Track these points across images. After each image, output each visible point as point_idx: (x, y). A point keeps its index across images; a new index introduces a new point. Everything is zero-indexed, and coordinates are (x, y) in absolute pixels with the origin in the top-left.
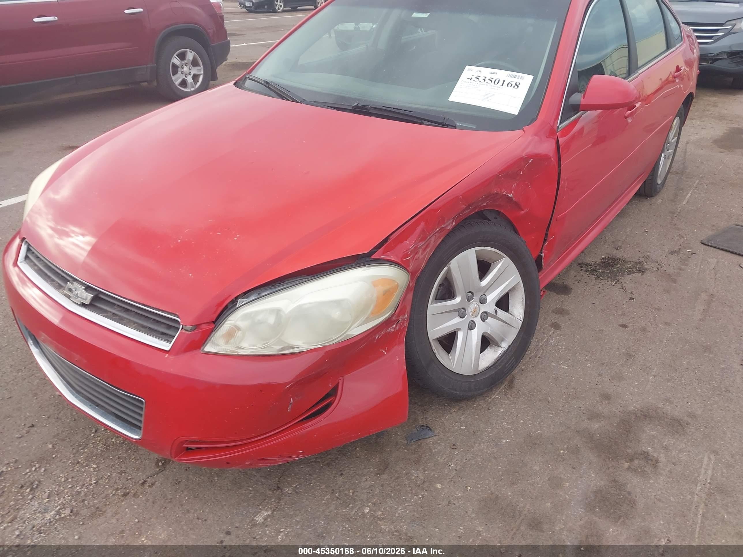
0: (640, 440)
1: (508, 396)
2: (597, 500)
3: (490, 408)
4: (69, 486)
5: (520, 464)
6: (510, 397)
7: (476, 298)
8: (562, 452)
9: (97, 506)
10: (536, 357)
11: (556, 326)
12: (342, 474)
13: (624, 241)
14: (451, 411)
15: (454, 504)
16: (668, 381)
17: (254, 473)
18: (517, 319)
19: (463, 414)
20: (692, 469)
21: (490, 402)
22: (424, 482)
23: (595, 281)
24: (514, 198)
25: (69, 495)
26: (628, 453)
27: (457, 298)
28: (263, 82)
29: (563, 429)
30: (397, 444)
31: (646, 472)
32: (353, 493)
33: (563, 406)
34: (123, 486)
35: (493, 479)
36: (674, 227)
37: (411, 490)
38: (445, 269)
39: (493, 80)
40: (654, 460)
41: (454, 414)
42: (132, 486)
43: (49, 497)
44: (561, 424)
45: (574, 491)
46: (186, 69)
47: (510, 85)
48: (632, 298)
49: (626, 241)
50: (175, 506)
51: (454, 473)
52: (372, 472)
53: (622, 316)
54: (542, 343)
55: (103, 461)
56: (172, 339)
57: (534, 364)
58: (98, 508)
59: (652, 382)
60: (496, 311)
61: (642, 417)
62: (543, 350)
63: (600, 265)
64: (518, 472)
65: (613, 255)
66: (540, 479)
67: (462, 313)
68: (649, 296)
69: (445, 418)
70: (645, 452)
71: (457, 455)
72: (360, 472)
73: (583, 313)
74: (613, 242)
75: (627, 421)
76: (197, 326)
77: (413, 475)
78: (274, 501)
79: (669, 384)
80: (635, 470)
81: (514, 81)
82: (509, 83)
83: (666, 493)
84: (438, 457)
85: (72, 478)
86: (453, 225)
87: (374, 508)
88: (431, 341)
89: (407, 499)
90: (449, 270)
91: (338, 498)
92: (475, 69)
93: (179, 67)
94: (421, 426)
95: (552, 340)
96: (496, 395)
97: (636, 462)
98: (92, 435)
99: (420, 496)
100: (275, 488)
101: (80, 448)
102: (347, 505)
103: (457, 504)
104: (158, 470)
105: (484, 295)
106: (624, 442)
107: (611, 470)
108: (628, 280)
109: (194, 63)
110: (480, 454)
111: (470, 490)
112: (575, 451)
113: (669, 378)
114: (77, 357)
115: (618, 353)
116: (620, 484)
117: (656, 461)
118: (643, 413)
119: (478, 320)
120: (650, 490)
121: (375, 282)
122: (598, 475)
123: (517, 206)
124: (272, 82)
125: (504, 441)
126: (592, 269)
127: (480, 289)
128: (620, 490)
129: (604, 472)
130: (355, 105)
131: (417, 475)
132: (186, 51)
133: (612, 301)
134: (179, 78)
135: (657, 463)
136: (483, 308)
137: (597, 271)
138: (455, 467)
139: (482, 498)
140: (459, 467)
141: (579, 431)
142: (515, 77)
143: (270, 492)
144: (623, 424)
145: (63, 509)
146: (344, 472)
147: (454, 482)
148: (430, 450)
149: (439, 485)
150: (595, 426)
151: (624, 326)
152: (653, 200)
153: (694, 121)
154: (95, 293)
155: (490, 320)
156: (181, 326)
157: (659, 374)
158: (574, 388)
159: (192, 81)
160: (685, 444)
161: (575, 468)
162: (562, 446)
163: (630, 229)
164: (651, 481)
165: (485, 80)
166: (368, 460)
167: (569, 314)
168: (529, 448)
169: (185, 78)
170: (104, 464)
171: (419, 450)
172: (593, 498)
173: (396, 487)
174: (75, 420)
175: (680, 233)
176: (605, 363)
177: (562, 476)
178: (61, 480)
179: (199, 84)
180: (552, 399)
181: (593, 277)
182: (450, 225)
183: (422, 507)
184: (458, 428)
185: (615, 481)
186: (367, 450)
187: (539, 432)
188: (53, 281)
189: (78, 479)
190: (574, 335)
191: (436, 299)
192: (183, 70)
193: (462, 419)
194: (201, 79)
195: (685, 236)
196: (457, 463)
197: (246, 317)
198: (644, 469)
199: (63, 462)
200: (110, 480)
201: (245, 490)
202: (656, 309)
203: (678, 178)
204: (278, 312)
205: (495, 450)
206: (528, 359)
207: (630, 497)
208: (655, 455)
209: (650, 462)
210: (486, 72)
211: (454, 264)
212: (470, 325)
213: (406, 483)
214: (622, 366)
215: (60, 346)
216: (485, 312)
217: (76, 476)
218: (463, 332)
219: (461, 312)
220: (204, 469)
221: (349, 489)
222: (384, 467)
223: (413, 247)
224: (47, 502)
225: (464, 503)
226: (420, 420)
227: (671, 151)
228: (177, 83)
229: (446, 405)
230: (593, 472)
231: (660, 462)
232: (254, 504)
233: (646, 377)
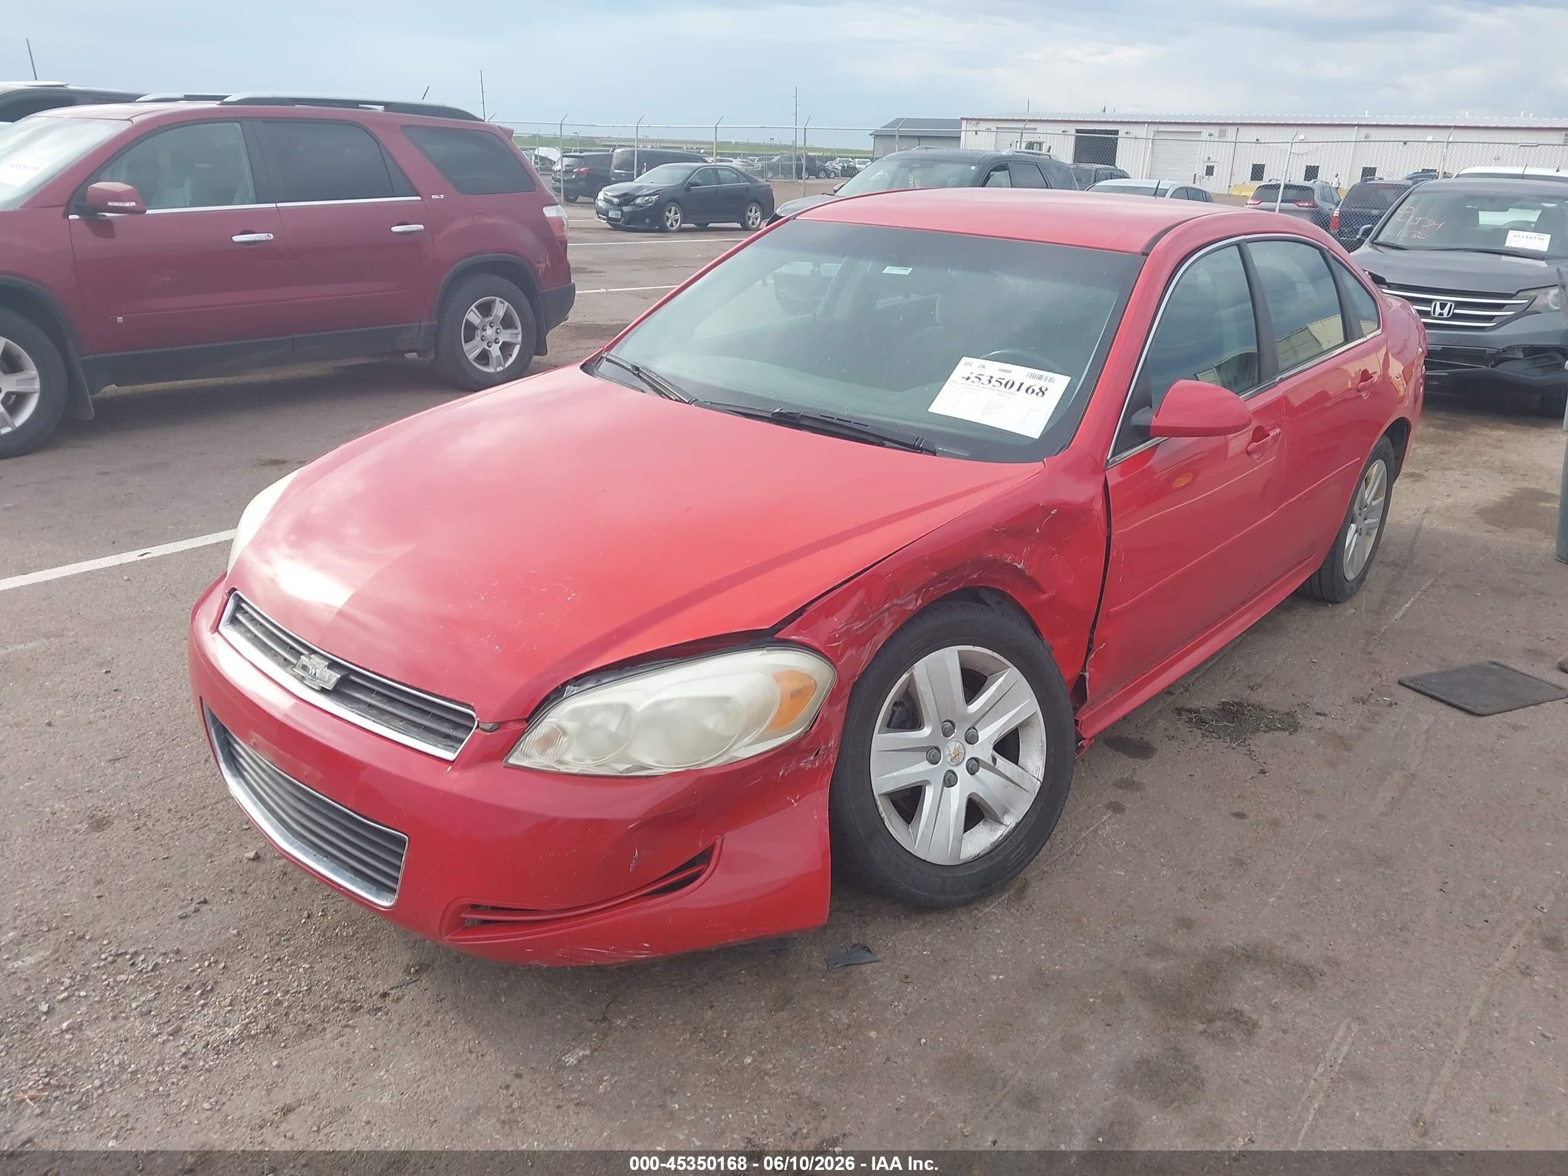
0: (1232, 991)
1: (1012, 911)
2: (1139, 1074)
3: (978, 927)
4: (265, 992)
5: (1017, 1014)
6: (1015, 912)
7: (959, 733)
8: (1091, 1000)
9: (309, 1022)
10: (1072, 854)
11: (1117, 808)
12: (712, 1007)
13: (1269, 675)
14: (910, 927)
15: (896, 1063)
16: (1302, 906)
17: (566, 994)
18: (1032, 777)
19: (929, 933)
20: (1313, 1040)
21: (980, 918)
22: (849, 1026)
23: (1201, 740)
24: (1027, 571)
25: (264, 1004)
26: (1207, 1011)
27: (925, 729)
28: (630, 367)
29: (1100, 966)
30: (810, 969)
31: (1232, 1041)
32: (728, 1035)
33: (1106, 933)
34: (351, 997)
35: (967, 1031)
36: (1367, 657)
37: (826, 1037)
38: (905, 676)
39: (1004, 382)
40: (1250, 1024)
41: (914, 931)
42: (366, 999)
43: (231, 1005)
44: (1097, 958)
45: (1103, 1059)
46: (490, 332)
47: (1030, 391)
48: (1263, 772)
49: (1272, 675)
50: (434, 1032)
51: (901, 1018)
52: (762, 1008)
53: (1240, 799)
54: (1088, 832)
55: (319, 960)
56: (459, 744)
57: (1067, 865)
58: (310, 1025)
59: (1273, 906)
60: (994, 760)
61: (1244, 958)
62: (1087, 844)
63: (1214, 713)
64: (1010, 1025)
65: (1242, 699)
66: (1048, 1037)
67: (933, 756)
68: (1295, 771)
69: (898, 937)
70: (1236, 1011)
71: (911, 992)
72: (743, 1006)
73: (1170, 790)
74: (1248, 677)
75: (1215, 962)
76: (500, 725)
77: (832, 1016)
78: (596, 1037)
79: (1301, 911)
80: (1214, 1036)
81: (1037, 384)
82: (1029, 388)
83: (1261, 1073)
84: (878, 993)
85: (270, 980)
86: (918, 604)
87: (761, 1059)
88: (877, 797)
89: (817, 1050)
90: (911, 679)
91: (701, 1040)
92: (977, 362)
93: (477, 329)
94: (854, 946)
95: (1105, 830)
96: (992, 908)
97: (1219, 1024)
98: (303, 921)
99: (840, 1047)
100: (600, 1019)
101: (283, 939)
102: (717, 1050)
103: (900, 1063)
104: (408, 978)
105: (974, 728)
106: (1203, 993)
107: (1172, 1033)
108: (1262, 742)
109: (507, 323)
110: (950, 993)
111: (924, 1044)
112: (1117, 1000)
113: (1305, 901)
114: (307, 769)
115: (1220, 857)
116: (1184, 1053)
117: (1253, 1024)
118: (1245, 953)
119: (961, 771)
120: (1234, 1066)
121: (780, 676)
122: (1147, 1039)
123: (1033, 584)
124: (644, 368)
125: (994, 977)
126: (1198, 720)
127: (966, 717)
128: (1180, 1062)
129: (1159, 1035)
130: (776, 411)
131: (840, 1016)
132: (494, 301)
133: (1225, 774)
134: (476, 347)
135: (1253, 1028)
136: (972, 751)
137: (1206, 723)
138: (905, 1009)
139: (944, 1057)
140: (911, 1010)
141: (1127, 972)
142: (1040, 378)
143: (591, 1024)
144: (1208, 966)
145: (254, 1024)
146: (716, 1004)
147: (899, 1031)
148: (866, 981)
149: (874, 1033)
150: (1158, 966)
151: (1240, 815)
152: (1340, 608)
153: (1448, 473)
154: (344, 673)
155: (982, 772)
156: (476, 723)
157: (1287, 894)
158: (1131, 907)
159: (500, 354)
160: (1311, 1004)
161: (1110, 1025)
162: (1094, 991)
163: (1285, 656)
164: (1239, 1054)
165: (990, 382)
166: (757, 989)
167: (1144, 789)
168: (1036, 990)
169: (487, 348)
170: (320, 964)
171: (846, 980)
172: (1133, 1071)
173: (801, 1031)
174: (274, 898)
175: (1377, 669)
176: (1193, 871)
177: (1086, 1036)
178: (251, 982)
179: (511, 360)
180: (1089, 921)
181: (1198, 733)
182: (914, 604)
183: (841, 1062)
184: (919, 952)
185: (1175, 1049)
186: (758, 975)
187: (1057, 967)
188: (276, 654)
189: (278, 983)
190: (1146, 824)
191: (888, 726)
192: (484, 333)
193: (927, 940)
194: (516, 350)
195: (1384, 674)
196: (908, 1004)
197: (575, 714)
198: (1229, 1035)
199: (254, 957)
200: (329, 988)
201: (550, 1019)
202: (1304, 790)
203: (1394, 573)
204: (626, 709)
205: (976, 989)
206: (1057, 856)
207: (1197, 1074)
208: (1254, 1016)
209: (1242, 1025)
210: (994, 368)
211: (921, 669)
212: (947, 778)
213: (819, 1026)
214: (1224, 878)
215: (281, 752)
216: (975, 759)
217: (276, 979)
218: (934, 788)
219: (933, 754)
220: (485, 984)
221: (722, 1029)
222: (785, 1001)
223: (844, 629)
224: (229, 1012)
225: (911, 1062)
226: (854, 936)
227: (1373, 521)
228: (471, 356)
229: (903, 917)
230: (1140, 1034)
231: (1260, 1028)
232: (562, 1038)
233: (1264, 898)
